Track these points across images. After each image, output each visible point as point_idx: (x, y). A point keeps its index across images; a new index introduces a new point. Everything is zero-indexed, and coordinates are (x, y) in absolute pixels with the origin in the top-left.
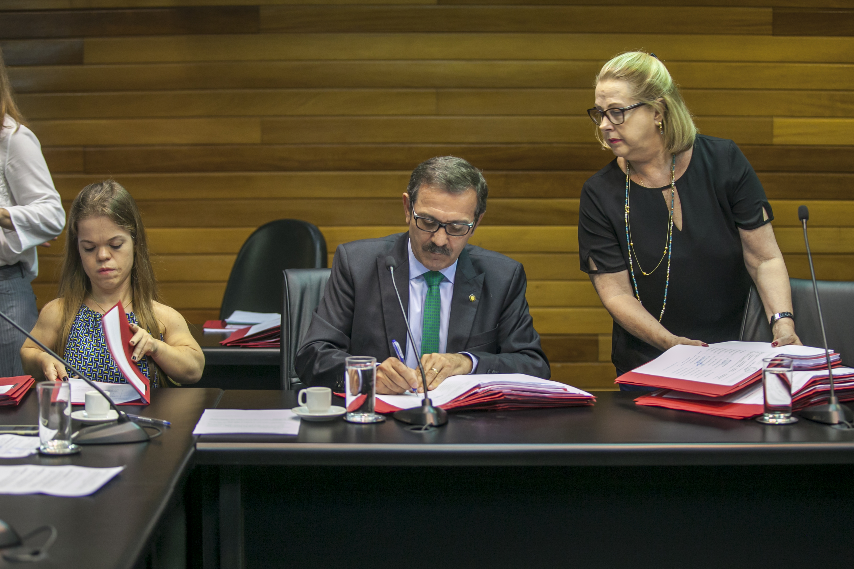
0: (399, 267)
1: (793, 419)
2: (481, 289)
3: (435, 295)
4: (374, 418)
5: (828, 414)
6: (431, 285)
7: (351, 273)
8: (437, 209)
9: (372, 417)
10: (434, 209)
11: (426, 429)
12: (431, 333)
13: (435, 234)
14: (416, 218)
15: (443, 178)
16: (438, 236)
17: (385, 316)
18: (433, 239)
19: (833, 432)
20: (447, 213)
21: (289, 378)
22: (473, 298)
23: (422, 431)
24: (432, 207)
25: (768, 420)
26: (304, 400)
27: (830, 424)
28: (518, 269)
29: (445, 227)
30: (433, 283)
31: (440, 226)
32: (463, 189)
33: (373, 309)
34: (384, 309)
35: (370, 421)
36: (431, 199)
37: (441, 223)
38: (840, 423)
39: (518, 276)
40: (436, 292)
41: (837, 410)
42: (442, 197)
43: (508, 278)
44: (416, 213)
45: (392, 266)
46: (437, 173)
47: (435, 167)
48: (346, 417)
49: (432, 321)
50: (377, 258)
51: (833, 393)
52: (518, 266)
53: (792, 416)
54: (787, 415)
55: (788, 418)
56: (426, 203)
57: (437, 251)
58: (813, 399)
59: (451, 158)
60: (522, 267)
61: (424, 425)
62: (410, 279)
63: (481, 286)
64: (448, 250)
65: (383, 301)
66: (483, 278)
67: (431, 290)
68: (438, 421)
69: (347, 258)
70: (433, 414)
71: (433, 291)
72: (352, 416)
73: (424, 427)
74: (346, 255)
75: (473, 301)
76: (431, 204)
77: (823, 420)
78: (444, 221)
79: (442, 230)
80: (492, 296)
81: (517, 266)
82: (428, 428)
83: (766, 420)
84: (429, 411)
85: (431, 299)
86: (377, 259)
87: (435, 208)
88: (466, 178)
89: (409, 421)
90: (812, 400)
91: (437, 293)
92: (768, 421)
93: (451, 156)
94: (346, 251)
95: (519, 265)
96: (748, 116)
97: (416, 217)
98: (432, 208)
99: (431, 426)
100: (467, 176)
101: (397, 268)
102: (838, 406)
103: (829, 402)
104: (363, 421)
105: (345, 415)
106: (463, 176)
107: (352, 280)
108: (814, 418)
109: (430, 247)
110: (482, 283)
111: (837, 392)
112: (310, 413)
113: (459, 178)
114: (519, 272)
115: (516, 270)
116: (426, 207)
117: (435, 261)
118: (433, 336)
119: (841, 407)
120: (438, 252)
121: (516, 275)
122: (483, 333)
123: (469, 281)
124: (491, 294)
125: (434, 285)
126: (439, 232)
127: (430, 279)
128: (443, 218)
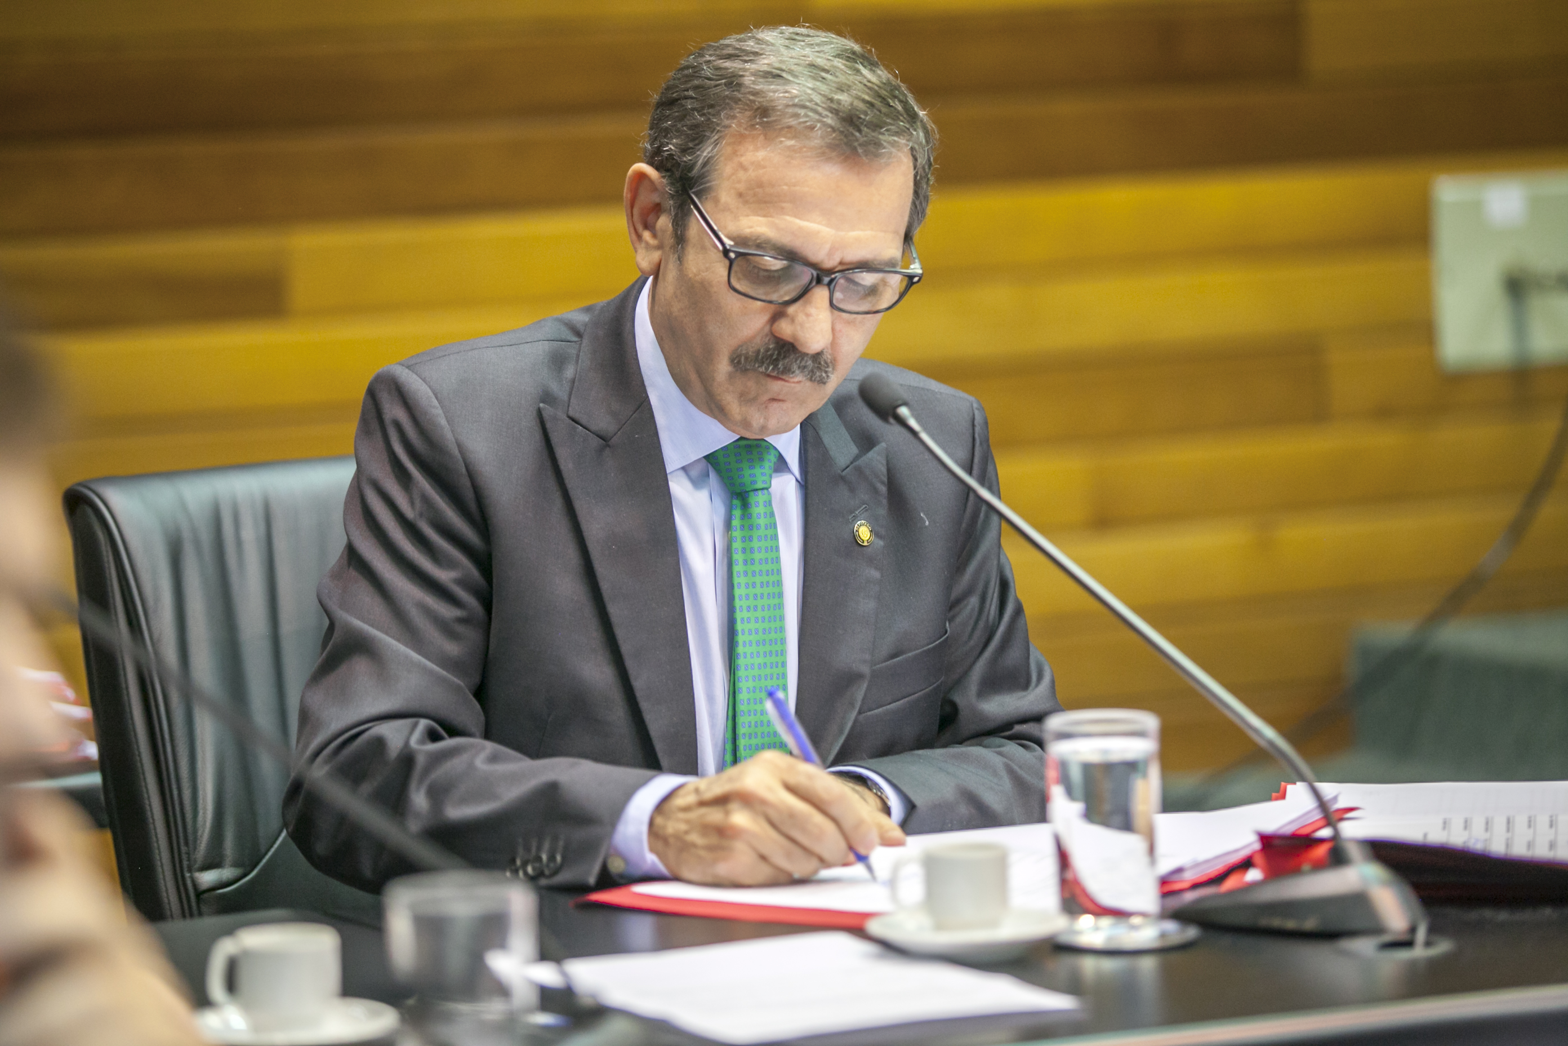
0: (619, 429)
2: (885, 502)
4: (1154, 931)
7: (467, 465)
8: (804, 220)
10: (798, 221)
11: (1428, 943)
12: (761, 660)
13: (791, 310)
14: (732, 255)
17: (613, 610)
18: (785, 329)
20: (842, 233)
21: (187, 875)
22: (864, 533)
24: (789, 215)
28: (979, 419)
29: (830, 285)
30: (754, 482)
31: (814, 281)
33: (565, 589)
34: (604, 586)
36: (785, 187)
37: (819, 268)
40: (765, 516)
44: (726, 236)
49: (763, 619)
52: (976, 412)
57: (796, 369)
59: (808, 36)
62: (668, 472)
63: (883, 489)
64: (826, 363)
65: (594, 557)
66: (883, 461)
67: (747, 507)
71: (755, 511)
73: (1416, 938)
75: (865, 544)
76: (784, 205)
78: (832, 262)
79: (820, 295)
80: (927, 523)
81: (973, 410)
82: (1430, 938)
84: (1376, 882)
85: (750, 539)
86: (540, 409)
87: (800, 219)
91: (768, 517)
93: (804, 26)
94: (430, 389)
97: (730, 251)
98: (788, 218)
101: (615, 435)
109: (772, 355)
110: (885, 479)
116: (765, 216)
117: (775, 405)
118: (768, 671)
120: (797, 372)
121: (981, 443)
122: (910, 654)
123: (844, 473)
124: (922, 515)
125: (757, 490)
126: (809, 302)
127: (741, 469)
128: (830, 254)
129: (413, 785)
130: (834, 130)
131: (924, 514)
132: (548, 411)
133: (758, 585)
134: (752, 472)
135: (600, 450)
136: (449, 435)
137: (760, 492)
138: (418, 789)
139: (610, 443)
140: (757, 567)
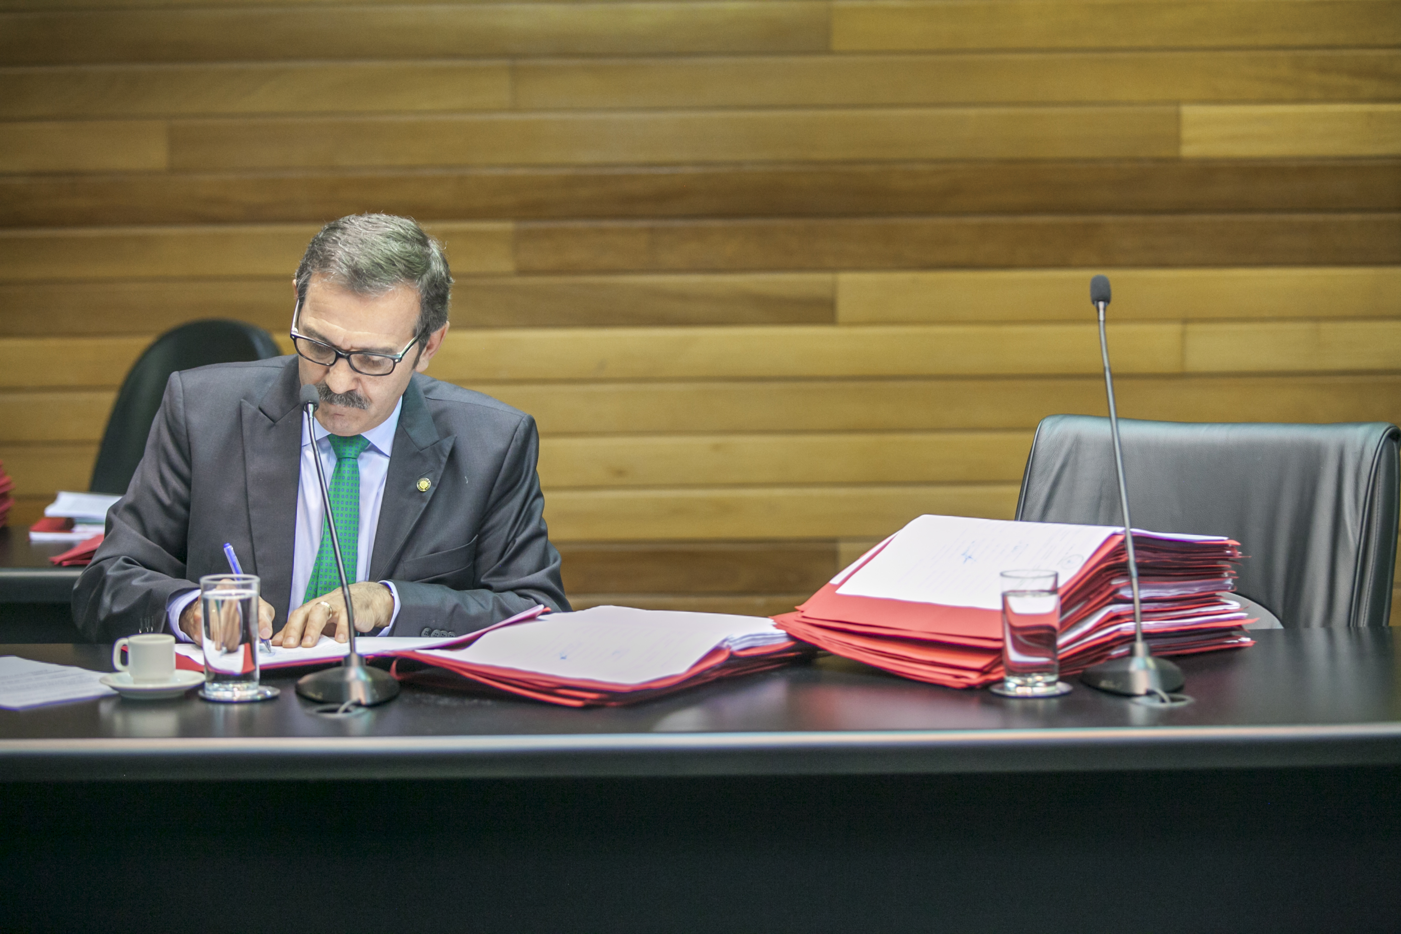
0: (282, 417)
1: (1062, 687)
2: (444, 467)
3: (346, 478)
4: (255, 692)
5: (1126, 677)
6: (341, 457)
7: (187, 431)
9: (253, 689)
10: (327, 323)
11: (346, 711)
13: (331, 369)
14: (293, 337)
15: (346, 264)
16: (334, 373)
17: (254, 514)
18: (328, 380)
19: (1139, 708)
20: (350, 332)
22: (426, 484)
23: (339, 715)
24: (324, 319)
25: (1012, 690)
26: (124, 661)
27: (1131, 696)
28: (522, 427)
29: (348, 358)
30: (344, 454)
31: (338, 356)
32: (382, 289)
33: (229, 497)
34: (250, 499)
35: (249, 698)
36: (324, 304)
37: (340, 350)
38: (1149, 693)
39: (519, 443)
40: (348, 472)
41: (1147, 668)
42: (340, 303)
43: (500, 445)
44: (297, 326)
45: (311, 403)
46: (340, 253)
47: (339, 239)
48: (204, 692)
49: (346, 522)
50: (242, 400)
51: (1139, 637)
52: (522, 423)
53: (1061, 679)
54: (1052, 678)
55: (1049, 684)
56: (318, 311)
57: (336, 400)
58: (1116, 650)
60: (532, 423)
61: (342, 703)
62: (302, 445)
63: (445, 460)
64: (361, 398)
65: (249, 484)
66: (451, 445)
67: (340, 466)
68: (373, 696)
69: (184, 400)
70: (365, 683)
71: (343, 469)
72: (216, 690)
73: (343, 707)
74: (181, 394)
75: (424, 489)
76: (322, 313)
77: (1118, 687)
78: (346, 346)
79: (343, 363)
80: (467, 482)
81: (520, 422)
82: (351, 708)
83: (1009, 690)
84: (358, 678)
85: (339, 483)
86: (241, 402)
88: (394, 265)
89: (319, 697)
90: (1115, 653)
91: (351, 473)
92: (1015, 691)
94: (183, 386)
95: (524, 419)
96: (1130, 103)
97: (294, 335)
98: (323, 320)
99: (358, 704)
100: (398, 261)
101: (279, 420)
102: (1150, 662)
103: (1131, 653)
104: (235, 699)
105: (201, 686)
106: (391, 261)
107: (189, 444)
108: (1104, 684)
109: (325, 391)
110: (448, 455)
111: (1148, 636)
112: (135, 683)
113: (379, 265)
114: (523, 434)
115: (518, 430)
117: (338, 417)
119: (1156, 662)
120: (338, 403)
121: (516, 440)
122: (444, 552)
123: (422, 452)
124: (465, 477)
125: (346, 458)
126: (336, 367)
127: (339, 446)
128: (344, 341)
129: (105, 593)
130: (345, 276)
131: (467, 477)
132: (246, 404)
133: (340, 509)
134: (344, 448)
135: (270, 427)
136: (182, 413)
137: (347, 459)
138: (107, 594)
139: (277, 423)
140: (340, 499)
